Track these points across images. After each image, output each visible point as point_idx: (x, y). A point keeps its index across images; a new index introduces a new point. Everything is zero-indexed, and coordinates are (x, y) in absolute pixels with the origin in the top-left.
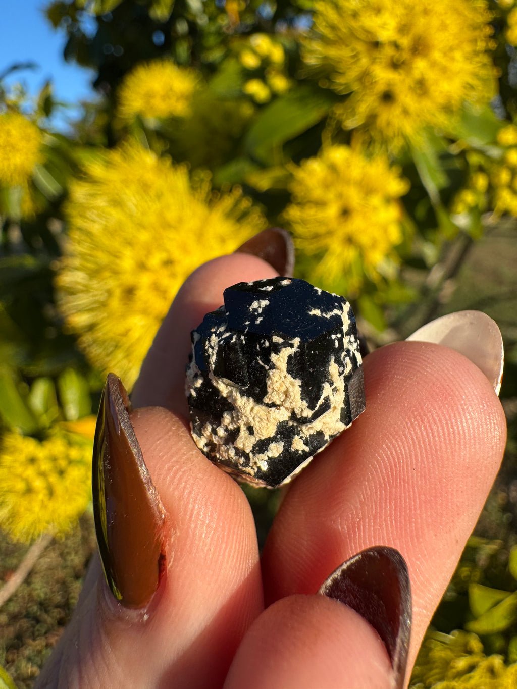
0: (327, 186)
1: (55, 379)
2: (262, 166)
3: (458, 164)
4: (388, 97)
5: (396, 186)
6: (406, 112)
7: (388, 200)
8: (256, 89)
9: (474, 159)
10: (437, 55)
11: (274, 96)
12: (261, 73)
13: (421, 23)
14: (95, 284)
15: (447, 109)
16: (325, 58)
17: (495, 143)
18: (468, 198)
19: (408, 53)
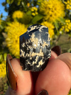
1: (3, 55)
4: (51, 16)
6: (53, 18)
8: (33, 14)
9: (62, 24)
11: (36, 15)
14: (12, 40)
15: (59, 17)
17: (65, 22)
19: (54, 10)
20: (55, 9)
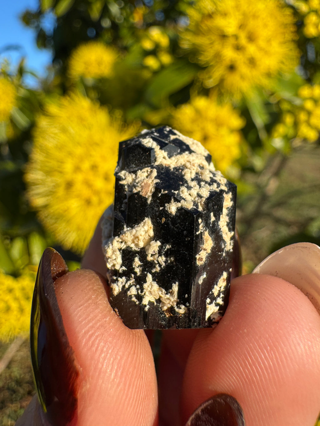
0: (194, 121)
1: (26, 238)
2: (155, 108)
3: (275, 109)
4: (232, 68)
5: (237, 122)
6: (243, 77)
7: (232, 131)
8: (151, 62)
9: (285, 106)
10: (261, 42)
12: (154, 52)
13: (252, 24)
14: (49, 179)
15: (269, 75)
16: (194, 44)
17: (297, 95)
18: (281, 130)
19: (243, 41)
20: (251, 38)
